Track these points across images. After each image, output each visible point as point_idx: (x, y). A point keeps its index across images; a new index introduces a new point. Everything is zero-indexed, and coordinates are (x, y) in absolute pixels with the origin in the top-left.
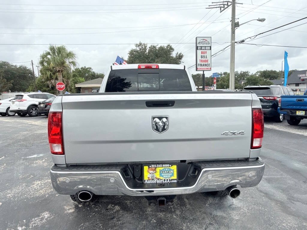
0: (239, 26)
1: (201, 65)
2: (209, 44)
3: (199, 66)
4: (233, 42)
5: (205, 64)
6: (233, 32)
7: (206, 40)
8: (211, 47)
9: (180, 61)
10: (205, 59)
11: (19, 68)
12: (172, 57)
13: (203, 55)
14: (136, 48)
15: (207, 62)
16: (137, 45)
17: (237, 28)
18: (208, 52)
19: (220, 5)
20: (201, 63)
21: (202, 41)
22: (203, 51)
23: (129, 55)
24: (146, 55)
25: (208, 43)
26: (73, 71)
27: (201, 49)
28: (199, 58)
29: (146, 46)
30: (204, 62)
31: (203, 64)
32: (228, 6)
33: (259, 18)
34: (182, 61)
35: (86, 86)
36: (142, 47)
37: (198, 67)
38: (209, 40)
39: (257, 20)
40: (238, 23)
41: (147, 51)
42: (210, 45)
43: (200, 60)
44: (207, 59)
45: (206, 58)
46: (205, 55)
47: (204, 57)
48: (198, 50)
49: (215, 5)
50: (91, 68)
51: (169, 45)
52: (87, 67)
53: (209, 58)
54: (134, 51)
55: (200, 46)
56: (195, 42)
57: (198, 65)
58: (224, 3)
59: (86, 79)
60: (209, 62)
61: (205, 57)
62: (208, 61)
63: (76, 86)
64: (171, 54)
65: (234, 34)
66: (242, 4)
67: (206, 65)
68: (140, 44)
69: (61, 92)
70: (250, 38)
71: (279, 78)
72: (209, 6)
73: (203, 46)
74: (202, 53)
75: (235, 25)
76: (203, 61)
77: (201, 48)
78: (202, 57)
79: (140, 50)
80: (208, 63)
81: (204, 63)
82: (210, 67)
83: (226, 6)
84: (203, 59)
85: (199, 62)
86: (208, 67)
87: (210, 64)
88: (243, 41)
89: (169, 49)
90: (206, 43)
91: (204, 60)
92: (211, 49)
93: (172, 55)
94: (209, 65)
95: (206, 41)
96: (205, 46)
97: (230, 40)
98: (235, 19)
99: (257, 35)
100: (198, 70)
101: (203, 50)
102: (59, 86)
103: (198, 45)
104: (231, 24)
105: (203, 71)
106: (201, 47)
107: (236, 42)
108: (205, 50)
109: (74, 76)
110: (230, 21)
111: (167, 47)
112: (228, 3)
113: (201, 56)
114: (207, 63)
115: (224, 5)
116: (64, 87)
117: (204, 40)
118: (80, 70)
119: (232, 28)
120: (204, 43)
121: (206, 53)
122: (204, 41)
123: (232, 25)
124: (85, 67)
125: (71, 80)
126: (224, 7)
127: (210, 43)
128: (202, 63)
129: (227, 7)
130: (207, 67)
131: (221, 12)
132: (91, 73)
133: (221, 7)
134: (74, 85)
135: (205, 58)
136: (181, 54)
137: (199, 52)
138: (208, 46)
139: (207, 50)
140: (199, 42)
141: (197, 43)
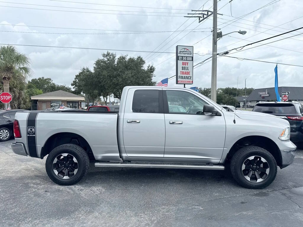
0: (222, 37)
1: (182, 77)
2: (191, 54)
3: (180, 78)
4: (215, 53)
5: (186, 76)
6: (215, 43)
7: (188, 50)
8: (192, 57)
9: (152, 75)
10: (186, 71)
12: (144, 70)
13: (184, 66)
15: (189, 75)
16: (104, 55)
17: (219, 39)
18: (190, 62)
19: (199, 14)
20: (182, 75)
21: (183, 50)
24: (115, 67)
27: (182, 60)
28: (180, 69)
29: (115, 57)
30: (185, 74)
31: (185, 76)
32: (208, 16)
33: (240, 31)
34: (154, 74)
35: (44, 99)
36: (110, 58)
37: (178, 80)
38: (190, 50)
39: (239, 32)
40: (221, 33)
41: (116, 63)
42: (192, 55)
43: (181, 72)
44: (188, 71)
45: (188, 70)
46: (186, 66)
47: (185, 69)
48: (178, 61)
49: (193, 14)
50: (50, 80)
51: (139, 57)
53: (190, 70)
54: (102, 62)
55: (181, 56)
56: (176, 52)
58: (203, 12)
61: (187, 69)
62: (189, 73)
63: (32, 99)
65: (215, 45)
66: (222, 15)
67: (187, 78)
68: (108, 54)
69: (6, 104)
70: (235, 49)
71: (240, 95)
72: (188, 14)
73: (184, 57)
74: (183, 64)
75: (217, 35)
77: (183, 58)
79: (108, 60)
80: (190, 76)
81: (186, 75)
82: (192, 80)
83: (205, 16)
86: (190, 80)
87: (192, 77)
88: (227, 53)
89: (139, 61)
90: (188, 53)
91: (185, 72)
92: (192, 60)
93: (143, 68)
94: (191, 78)
95: (188, 51)
96: (187, 57)
98: (216, 29)
99: (244, 47)
100: (178, 83)
101: (184, 60)
103: (179, 55)
104: (212, 35)
105: (185, 84)
106: (183, 57)
107: (218, 54)
108: (187, 60)
109: (30, 87)
110: (212, 32)
111: (137, 59)
112: (208, 13)
113: (182, 67)
114: (188, 76)
115: (204, 14)
116: (10, 99)
117: (185, 50)
118: (37, 81)
119: (213, 39)
120: (186, 53)
121: (187, 64)
123: (214, 35)
126: (203, 16)
127: (192, 54)
128: (184, 75)
129: (206, 18)
130: (188, 80)
131: (199, 22)
132: (51, 84)
133: (200, 17)
134: (30, 97)
135: (186, 70)
136: (152, 66)
137: (180, 62)
138: (189, 57)
139: (188, 60)
140: (180, 52)
141: (178, 53)
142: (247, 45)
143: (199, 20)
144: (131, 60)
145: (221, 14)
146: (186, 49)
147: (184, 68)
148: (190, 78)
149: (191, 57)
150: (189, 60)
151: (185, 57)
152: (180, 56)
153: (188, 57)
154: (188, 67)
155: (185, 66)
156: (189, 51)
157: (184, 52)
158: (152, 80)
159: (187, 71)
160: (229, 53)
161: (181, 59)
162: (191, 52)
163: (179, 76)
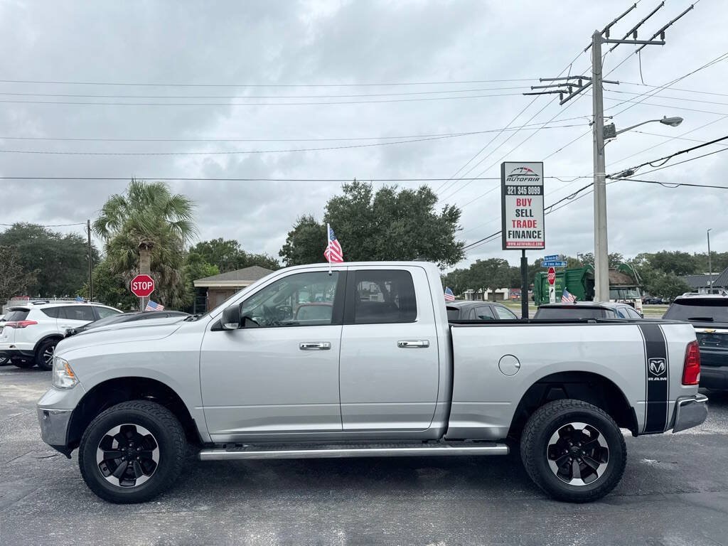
0: (615, 136)
1: (517, 234)
2: (537, 180)
3: (511, 236)
4: (601, 175)
5: (527, 232)
6: (599, 151)
7: (529, 170)
8: (542, 188)
9: (454, 227)
10: (527, 219)
11: (66, 239)
12: (435, 217)
13: (521, 208)
14: (344, 194)
15: (534, 227)
16: (346, 189)
17: (610, 141)
18: (536, 200)
19: (560, 85)
20: (516, 229)
21: (518, 172)
22: (521, 197)
23: (326, 210)
24: (369, 212)
25: (534, 177)
26: (192, 249)
27: (517, 194)
28: (511, 215)
29: (370, 191)
30: (524, 225)
31: (523, 232)
32: (581, 87)
33: (665, 117)
34: (458, 224)
35: (220, 285)
36: (360, 193)
37: (508, 240)
38: (536, 170)
39: (661, 121)
40: (613, 126)
41: (372, 203)
42: (539, 183)
43: (514, 221)
44: (532, 219)
45: (531, 216)
46: (527, 207)
47: (524, 214)
48: (507, 196)
49: (546, 87)
50: (236, 243)
51: (424, 188)
52: (226, 240)
53: (537, 216)
54: (341, 203)
55: (514, 186)
56: (500, 177)
57: (510, 234)
58: (571, 81)
59: (222, 267)
60: (539, 227)
61: (528, 214)
62: (534, 224)
63: (196, 285)
64: (430, 209)
65: (601, 156)
66: (617, 83)
67: (530, 235)
68: (356, 186)
69: (143, 299)
70: (650, 163)
71: (697, 271)
72: (532, 88)
73: (521, 186)
74: (518, 201)
75: (605, 133)
76: (522, 224)
77: (517, 190)
78: (518, 213)
79: (355, 198)
80: (537, 230)
81: (526, 230)
82: (542, 240)
83: (575, 89)
84: (520, 218)
85: (509, 227)
86: (537, 240)
87: (542, 233)
88: (629, 173)
89: (423, 196)
90: (529, 177)
91: (525, 221)
92: (542, 193)
93: (432, 212)
94: (539, 234)
95: (529, 173)
96: (528, 186)
98: (602, 117)
99: (670, 157)
100: (508, 247)
101: (521, 194)
102: (138, 285)
103: (507, 183)
104: (592, 132)
105: (524, 250)
106: (517, 187)
107: (607, 177)
108: (527, 194)
109: (193, 260)
110: (591, 125)
111: (420, 192)
112: (580, 82)
113: (517, 211)
114: (532, 229)
115: (571, 86)
116: (151, 288)
117: (523, 170)
118: (209, 248)
119: (594, 142)
120: (525, 177)
121: (530, 202)
122: (524, 172)
123: (595, 133)
124: (221, 239)
125: (183, 268)
126: (571, 92)
127: (541, 177)
128: (521, 230)
129: (578, 92)
130: (532, 240)
131: (561, 104)
132: (237, 253)
133: (562, 92)
134: (192, 281)
135: (526, 216)
136: (453, 208)
137: (511, 200)
138: (534, 186)
139: (531, 194)
140: (511, 176)
141: (506, 179)
142: (676, 154)
143: (561, 98)
144: (406, 196)
145: (616, 81)
146: (526, 169)
147: (522, 213)
148: (536, 234)
149: (537, 186)
150: (534, 194)
151: (524, 186)
152: (510, 186)
153: (531, 186)
154: (531, 210)
155: (525, 208)
156: (532, 173)
157: (519, 175)
158: (453, 238)
159: (530, 218)
160: (635, 174)
161: (513, 192)
162: (536, 175)
163: (509, 232)
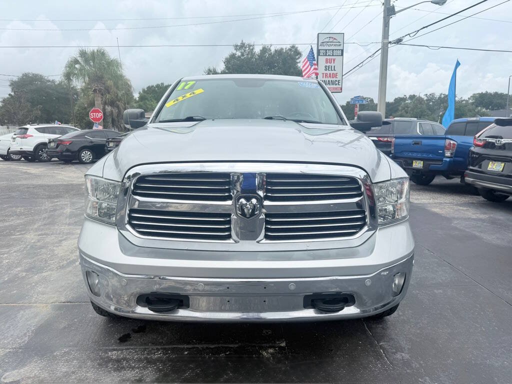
0: (395, 14)
2: (340, 45)
4: (386, 41)
5: (332, 81)
6: (386, 24)
7: (335, 39)
8: (342, 51)
10: (332, 72)
13: (328, 64)
15: (336, 78)
16: (236, 47)
17: (391, 17)
18: (338, 59)
20: (324, 79)
21: (327, 40)
22: (329, 57)
25: (338, 43)
27: (326, 55)
28: (322, 70)
29: (253, 49)
30: (330, 76)
31: (329, 81)
36: (245, 50)
38: (339, 39)
39: (432, 2)
40: (393, 7)
42: (341, 48)
43: (323, 74)
44: (335, 72)
45: (334, 70)
46: (333, 65)
47: (330, 69)
48: (319, 57)
53: (338, 71)
55: (324, 50)
56: (316, 43)
60: (339, 78)
61: (333, 69)
62: (336, 75)
65: (387, 28)
67: (333, 83)
68: (243, 45)
73: (329, 50)
74: (327, 61)
75: (389, 11)
76: (328, 75)
77: (326, 53)
78: (326, 68)
79: (243, 54)
80: (337, 80)
81: (330, 79)
82: (340, 86)
84: (328, 72)
85: (320, 78)
86: (337, 86)
87: (341, 81)
88: (401, 40)
90: (334, 43)
91: (330, 74)
92: (342, 55)
94: (339, 82)
95: (335, 41)
96: (333, 50)
97: (381, 39)
99: (418, 31)
101: (329, 55)
102: (93, 115)
103: (320, 48)
106: (326, 50)
107: (390, 43)
108: (333, 55)
110: (382, 5)
113: (326, 67)
114: (334, 79)
116: (101, 117)
117: (331, 39)
119: (383, 18)
120: (332, 43)
121: (334, 61)
122: (331, 40)
123: (385, 11)
127: (342, 44)
128: (327, 79)
130: (334, 86)
137: (322, 59)
138: (337, 50)
139: (335, 56)
140: (323, 43)
141: (319, 45)
146: (333, 38)
147: (329, 68)
148: (337, 83)
149: (339, 50)
150: (337, 55)
151: (331, 50)
152: (322, 50)
153: (335, 50)
154: (334, 67)
155: (330, 65)
157: (328, 42)
159: (333, 72)
161: (324, 54)
